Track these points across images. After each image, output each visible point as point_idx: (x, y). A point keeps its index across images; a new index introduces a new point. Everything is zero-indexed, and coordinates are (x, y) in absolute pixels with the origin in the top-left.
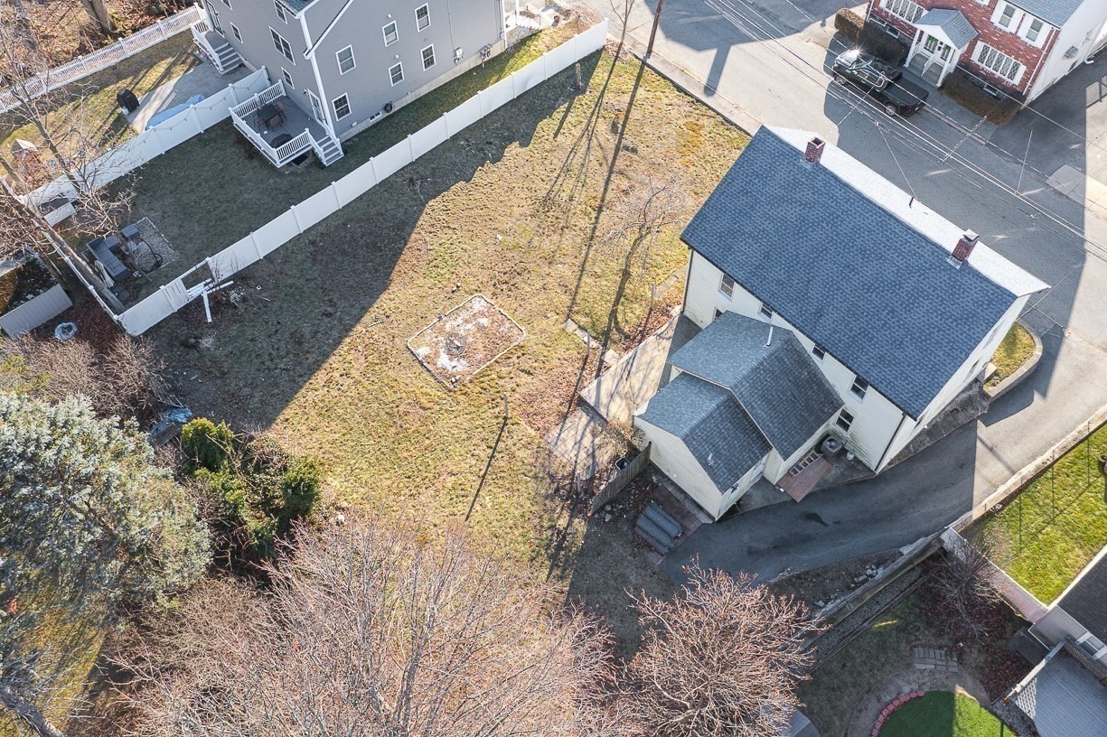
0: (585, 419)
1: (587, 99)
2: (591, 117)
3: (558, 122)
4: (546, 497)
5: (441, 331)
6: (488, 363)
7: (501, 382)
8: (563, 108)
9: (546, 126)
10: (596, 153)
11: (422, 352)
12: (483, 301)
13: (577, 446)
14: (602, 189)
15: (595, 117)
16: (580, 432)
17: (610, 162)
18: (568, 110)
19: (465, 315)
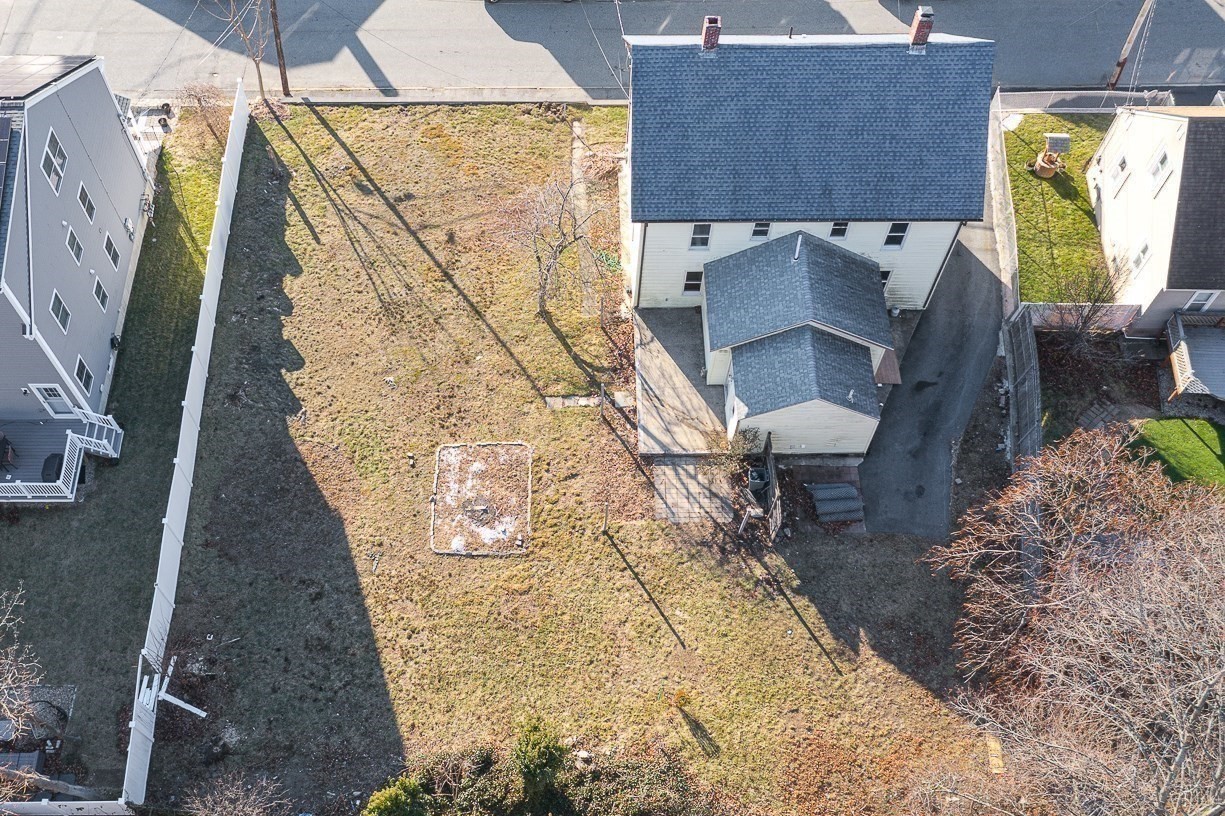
0: (669, 471)
1: (300, 180)
2: (328, 195)
3: (302, 225)
4: (721, 563)
5: (449, 511)
6: (529, 500)
7: (560, 506)
8: (289, 207)
9: (295, 235)
10: (378, 228)
11: (457, 544)
12: (452, 450)
13: (692, 500)
14: (426, 256)
15: (331, 193)
16: (679, 485)
17: (400, 225)
18: (298, 207)
19: (451, 477)
